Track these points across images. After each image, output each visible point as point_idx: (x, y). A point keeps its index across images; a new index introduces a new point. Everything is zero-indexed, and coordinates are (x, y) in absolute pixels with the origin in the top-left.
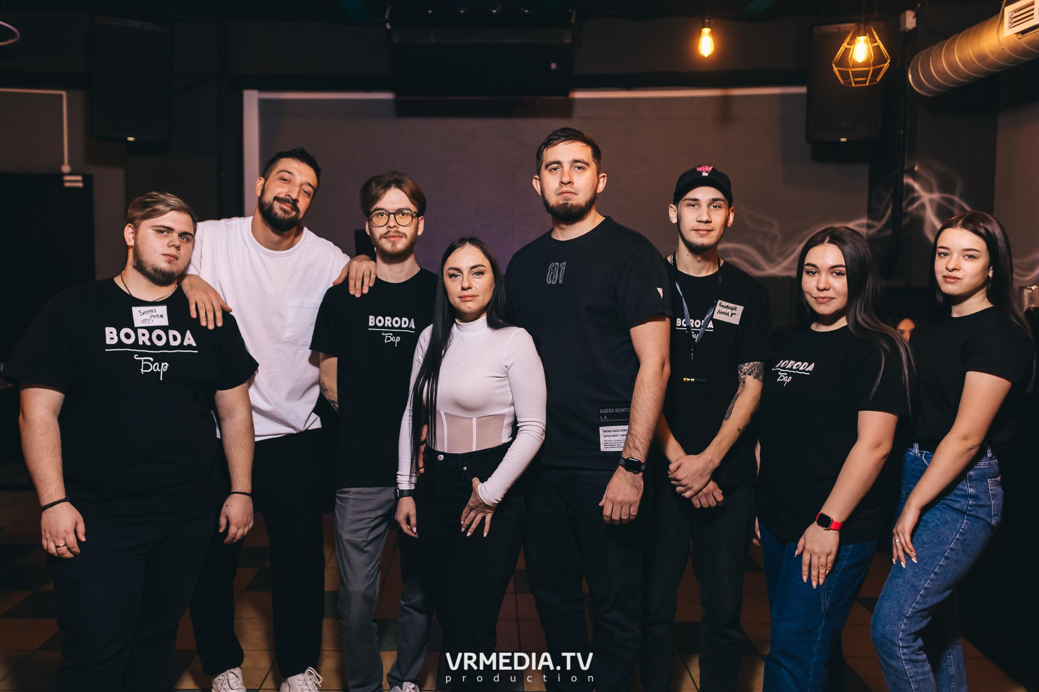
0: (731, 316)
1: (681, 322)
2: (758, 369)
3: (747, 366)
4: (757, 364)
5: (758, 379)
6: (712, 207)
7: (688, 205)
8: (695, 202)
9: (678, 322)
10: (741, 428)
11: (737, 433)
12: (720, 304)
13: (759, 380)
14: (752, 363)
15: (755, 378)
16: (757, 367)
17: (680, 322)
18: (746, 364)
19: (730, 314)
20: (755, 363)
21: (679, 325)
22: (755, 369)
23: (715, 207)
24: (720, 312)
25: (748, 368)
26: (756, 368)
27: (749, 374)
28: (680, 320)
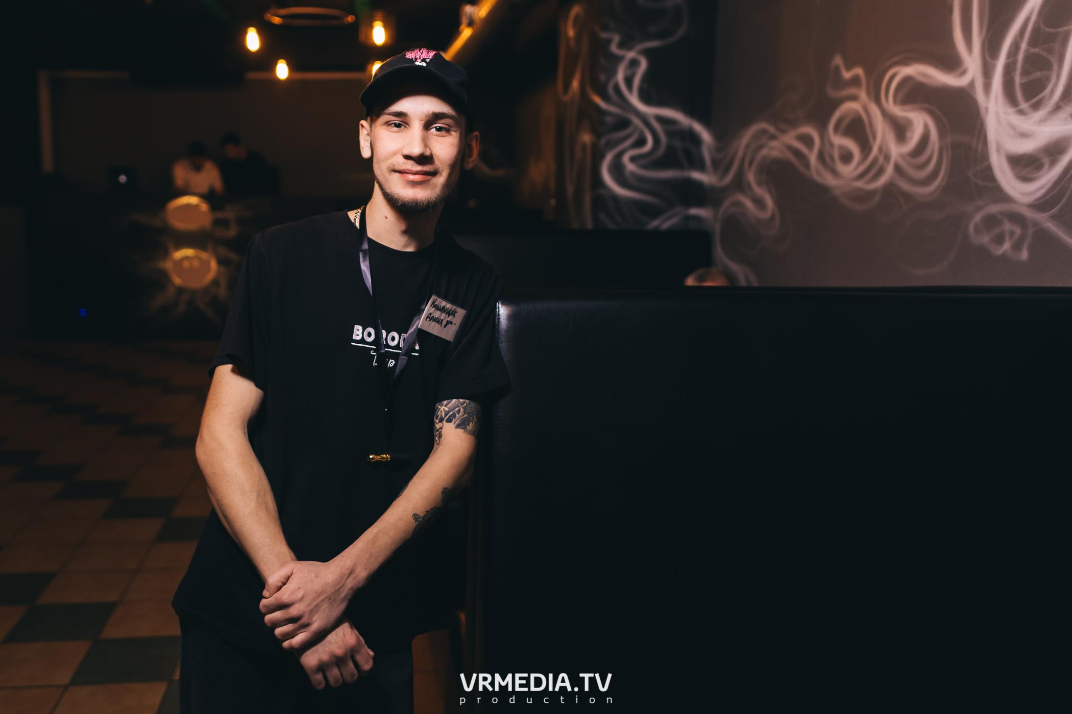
0: (445, 327)
1: (363, 333)
2: (464, 411)
3: (446, 406)
4: (464, 402)
5: (465, 429)
6: (434, 130)
7: (388, 124)
8: (402, 122)
9: (355, 332)
10: (421, 515)
11: (413, 524)
12: (433, 303)
13: (465, 431)
14: (454, 400)
15: (458, 426)
16: (464, 408)
17: (360, 333)
18: (445, 402)
19: (444, 322)
20: (461, 400)
21: (359, 338)
22: (459, 411)
23: (439, 129)
24: (430, 318)
25: (446, 409)
26: (462, 410)
27: (449, 421)
28: (360, 328)
